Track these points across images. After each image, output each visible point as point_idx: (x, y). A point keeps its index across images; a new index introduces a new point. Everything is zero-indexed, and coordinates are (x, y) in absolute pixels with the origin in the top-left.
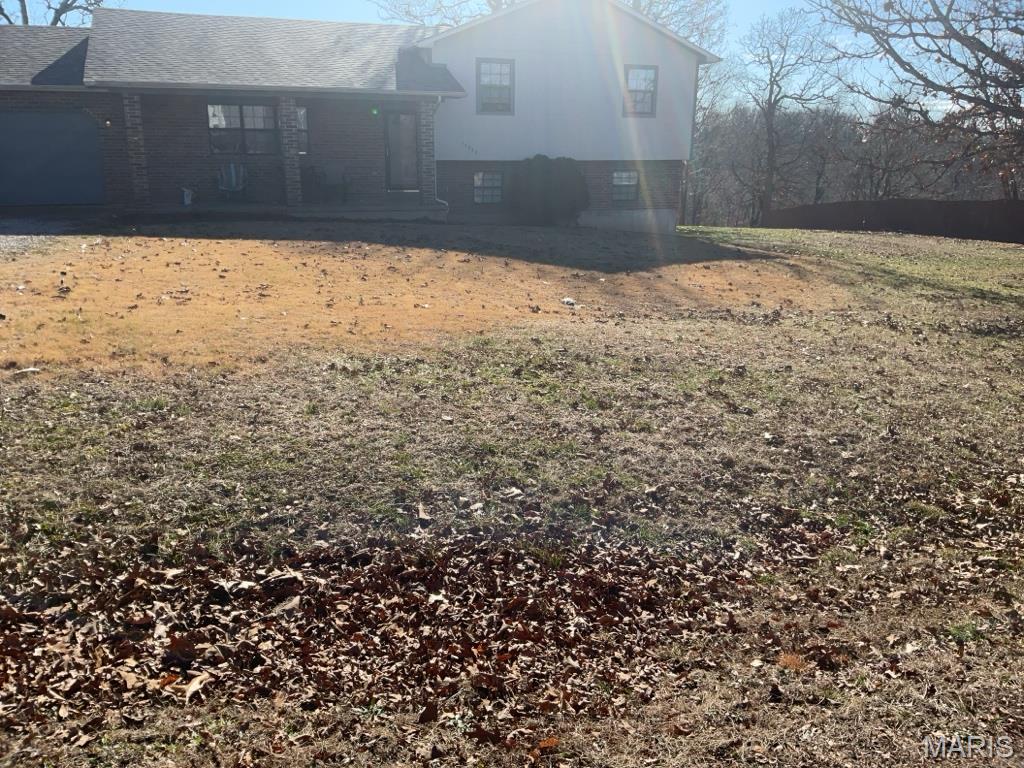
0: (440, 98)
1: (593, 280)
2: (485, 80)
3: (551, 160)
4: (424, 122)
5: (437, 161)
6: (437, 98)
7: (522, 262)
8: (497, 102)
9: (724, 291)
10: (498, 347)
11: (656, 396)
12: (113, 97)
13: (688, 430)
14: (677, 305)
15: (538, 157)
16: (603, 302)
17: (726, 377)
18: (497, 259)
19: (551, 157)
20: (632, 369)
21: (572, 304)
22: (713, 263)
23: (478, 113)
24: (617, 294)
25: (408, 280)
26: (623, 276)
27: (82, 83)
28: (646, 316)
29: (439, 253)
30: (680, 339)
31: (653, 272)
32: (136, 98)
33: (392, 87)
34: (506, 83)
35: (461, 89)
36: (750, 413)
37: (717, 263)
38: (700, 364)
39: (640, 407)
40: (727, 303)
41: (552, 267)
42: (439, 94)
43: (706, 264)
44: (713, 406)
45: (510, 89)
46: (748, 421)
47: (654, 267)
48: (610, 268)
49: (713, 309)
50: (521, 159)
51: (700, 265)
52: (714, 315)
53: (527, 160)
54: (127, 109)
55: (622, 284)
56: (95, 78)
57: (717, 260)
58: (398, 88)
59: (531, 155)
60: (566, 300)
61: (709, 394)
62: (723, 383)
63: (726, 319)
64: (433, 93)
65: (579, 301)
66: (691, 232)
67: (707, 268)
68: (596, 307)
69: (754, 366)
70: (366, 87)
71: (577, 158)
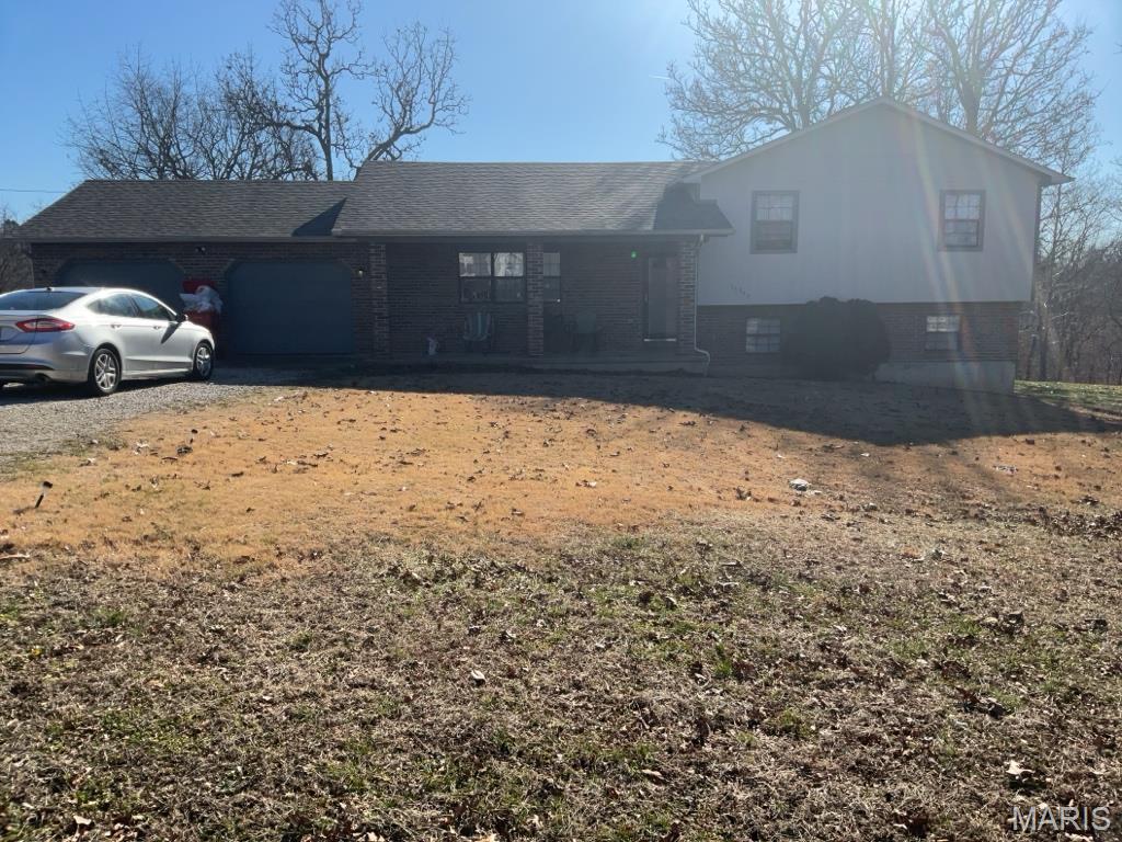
0: (702, 237)
1: (855, 455)
2: (761, 216)
3: (843, 303)
4: (683, 264)
5: (699, 308)
6: (698, 236)
7: (765, 426)
8: (776, 240)
9: (1045, 478)
10: (644, 552)
11: (843, 663)
12: (361, 246)
13: (867, 740)
14: (964, 497)
15: (825, 299)
16: (851, 487)
17: (982, 635)
18: (732, 422)
19: (840, 300)
20: (830, 606)
21: (804, 489)
22: (1042, 436)
23: (752, 253)
24: (878, 476)
25: (599, 447)
26: (900, 450)
27: (330, 234)
28: (909, 512)
29: (666, 412)
30: (937, 556)
31: (949, 445)
32: (383, 247)
33: (649, 227)
34: (787, 216)
35: (728, 225)
36: (997, 713)
37: (1048, 435)
38: (949, 605)
39: (806, 682)
40: (1042, 497)
41: (803, 434)
42: (702, 233)
43: (1029, 437)
44: (935, 693)
45: (792, 226)
46: (990, 728)
47: (951, 439)
48: (885, 439)
49: (1019, 505)
50: (803, 302)
51: (1021, 438)
52: (1018, 514)
53: (811, 303)
54: (373, 258)
55: (891, 462)
56: (344, 228)
57: (1050, 432)
58: (655, 228)
59: (816, 298)
60: (797, 481)
61: (937, 667)
62: (972, 644)
63: (1034, 523)
64: (696, 232)
65: (816, 483)
66: (1042, 390)
67: (1031, 442)
68: (837, 494)
69: (1041, 615)
70: (620, 228)
71: (875, 298)
